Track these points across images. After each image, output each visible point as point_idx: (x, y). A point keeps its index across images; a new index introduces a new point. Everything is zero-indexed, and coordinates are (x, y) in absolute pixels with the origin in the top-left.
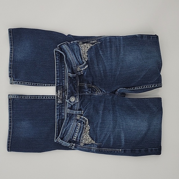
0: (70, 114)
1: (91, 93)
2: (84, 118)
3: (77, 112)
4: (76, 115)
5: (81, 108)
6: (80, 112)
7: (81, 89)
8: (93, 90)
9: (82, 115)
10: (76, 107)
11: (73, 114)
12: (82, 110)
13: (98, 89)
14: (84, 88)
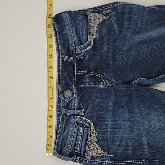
0: (66, 115)
1: (94, 84)
2: (86, 119)
3: (75, 111)
4: (75, 116)
5: (80, 106)
6: (79, 112)
7: (80, 78)
8: (97, 81)
9: (82, 116)
10: (73, 104)
11: (70, 116)
12: (82, 109)
13: (104, 79)
14: (85, 78)
